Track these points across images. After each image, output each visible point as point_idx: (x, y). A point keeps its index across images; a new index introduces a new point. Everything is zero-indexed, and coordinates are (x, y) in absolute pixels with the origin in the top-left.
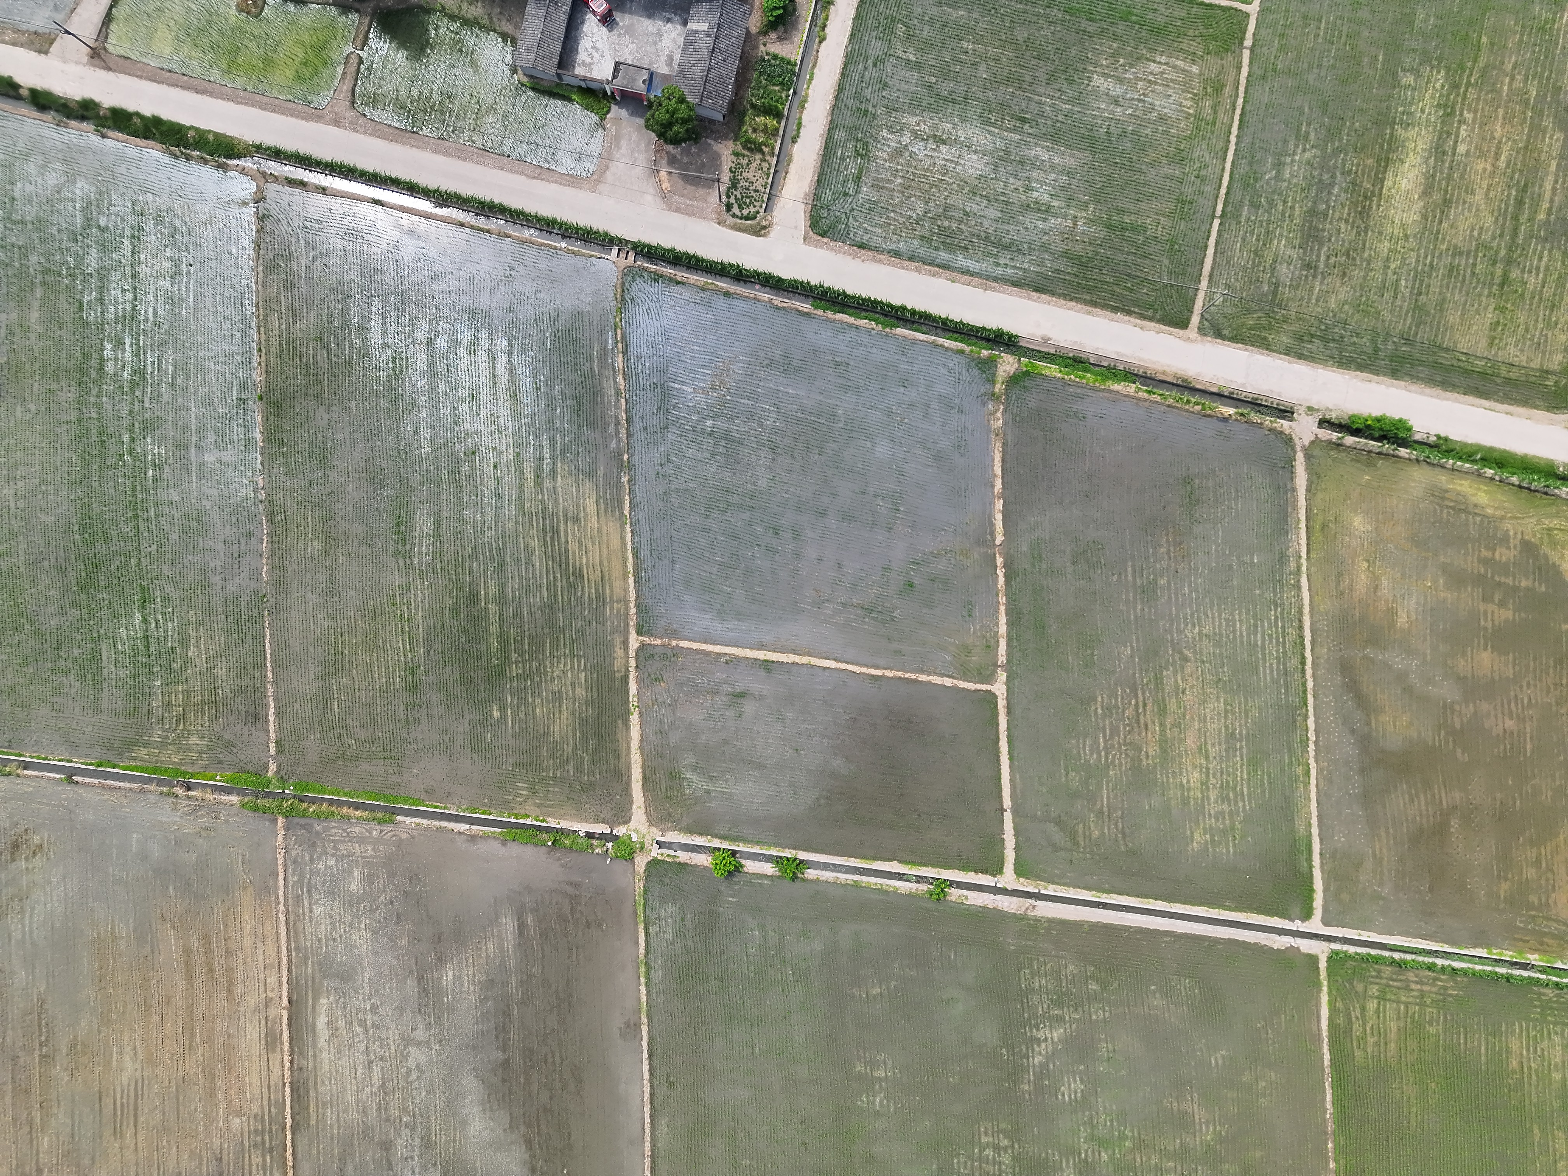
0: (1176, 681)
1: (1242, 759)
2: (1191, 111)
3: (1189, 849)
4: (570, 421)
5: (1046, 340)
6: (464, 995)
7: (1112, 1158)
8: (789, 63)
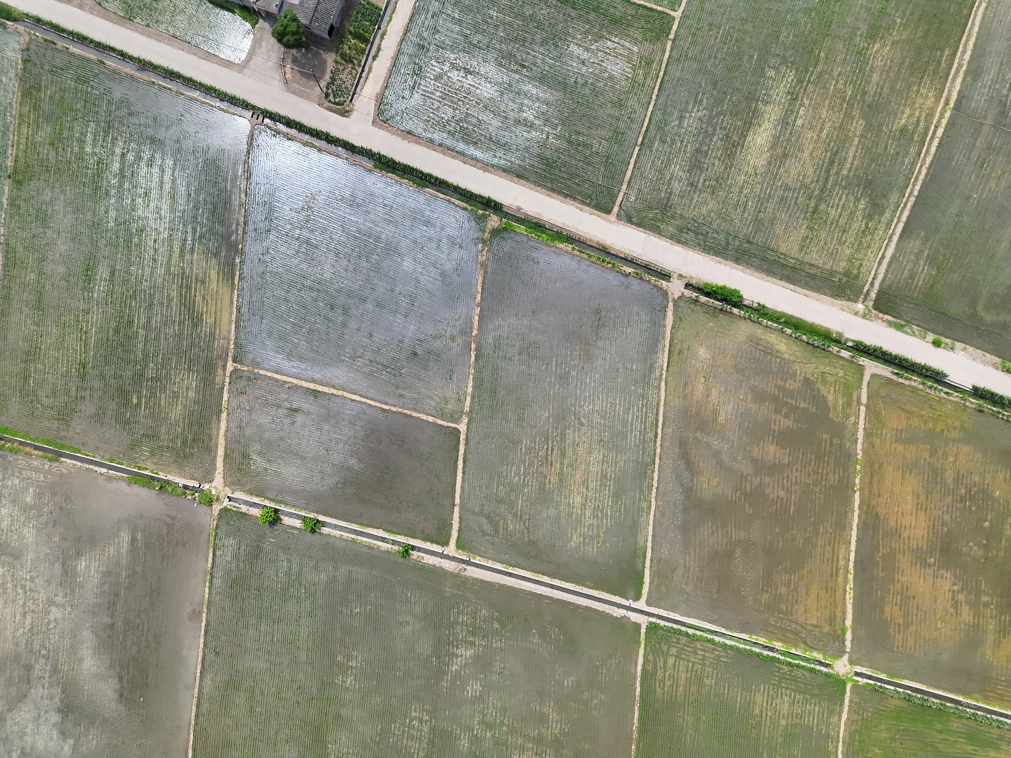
0: (574, 437)
1: (609, 492)
2: (630, 76)
3: (569, 545)
4: (208, 219)
5: (519, 209)
6: (90, 579)
7: (493, 736)
8: (377, 8)
